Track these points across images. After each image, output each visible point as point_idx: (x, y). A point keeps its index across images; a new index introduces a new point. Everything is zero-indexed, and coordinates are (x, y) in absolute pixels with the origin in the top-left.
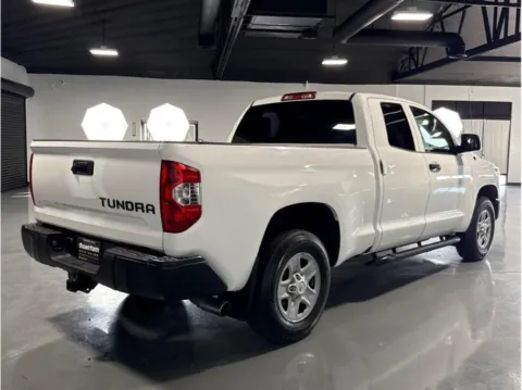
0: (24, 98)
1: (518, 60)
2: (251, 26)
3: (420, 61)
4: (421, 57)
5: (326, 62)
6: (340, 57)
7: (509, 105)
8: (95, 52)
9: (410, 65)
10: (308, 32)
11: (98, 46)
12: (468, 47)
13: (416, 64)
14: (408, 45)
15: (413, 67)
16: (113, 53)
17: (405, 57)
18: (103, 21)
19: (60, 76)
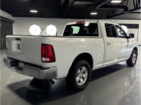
0: (12, 23)
1: (140, 13)
2: (74, 4)
3: (116, 13)
4: (116, 12)
5: (92, 14)
6: (95, 12)
7: (138, 25)
8: (31, 11)
9: (113, 14)
10: (89, 5)
11: (32, 10)
12: (129, 9)
13: (115, 14)
14: (112, 9)
15: (114, 15)
16: (36, 11)
17: (111, 12)
18: (34, 3)
19: (21, 17)
